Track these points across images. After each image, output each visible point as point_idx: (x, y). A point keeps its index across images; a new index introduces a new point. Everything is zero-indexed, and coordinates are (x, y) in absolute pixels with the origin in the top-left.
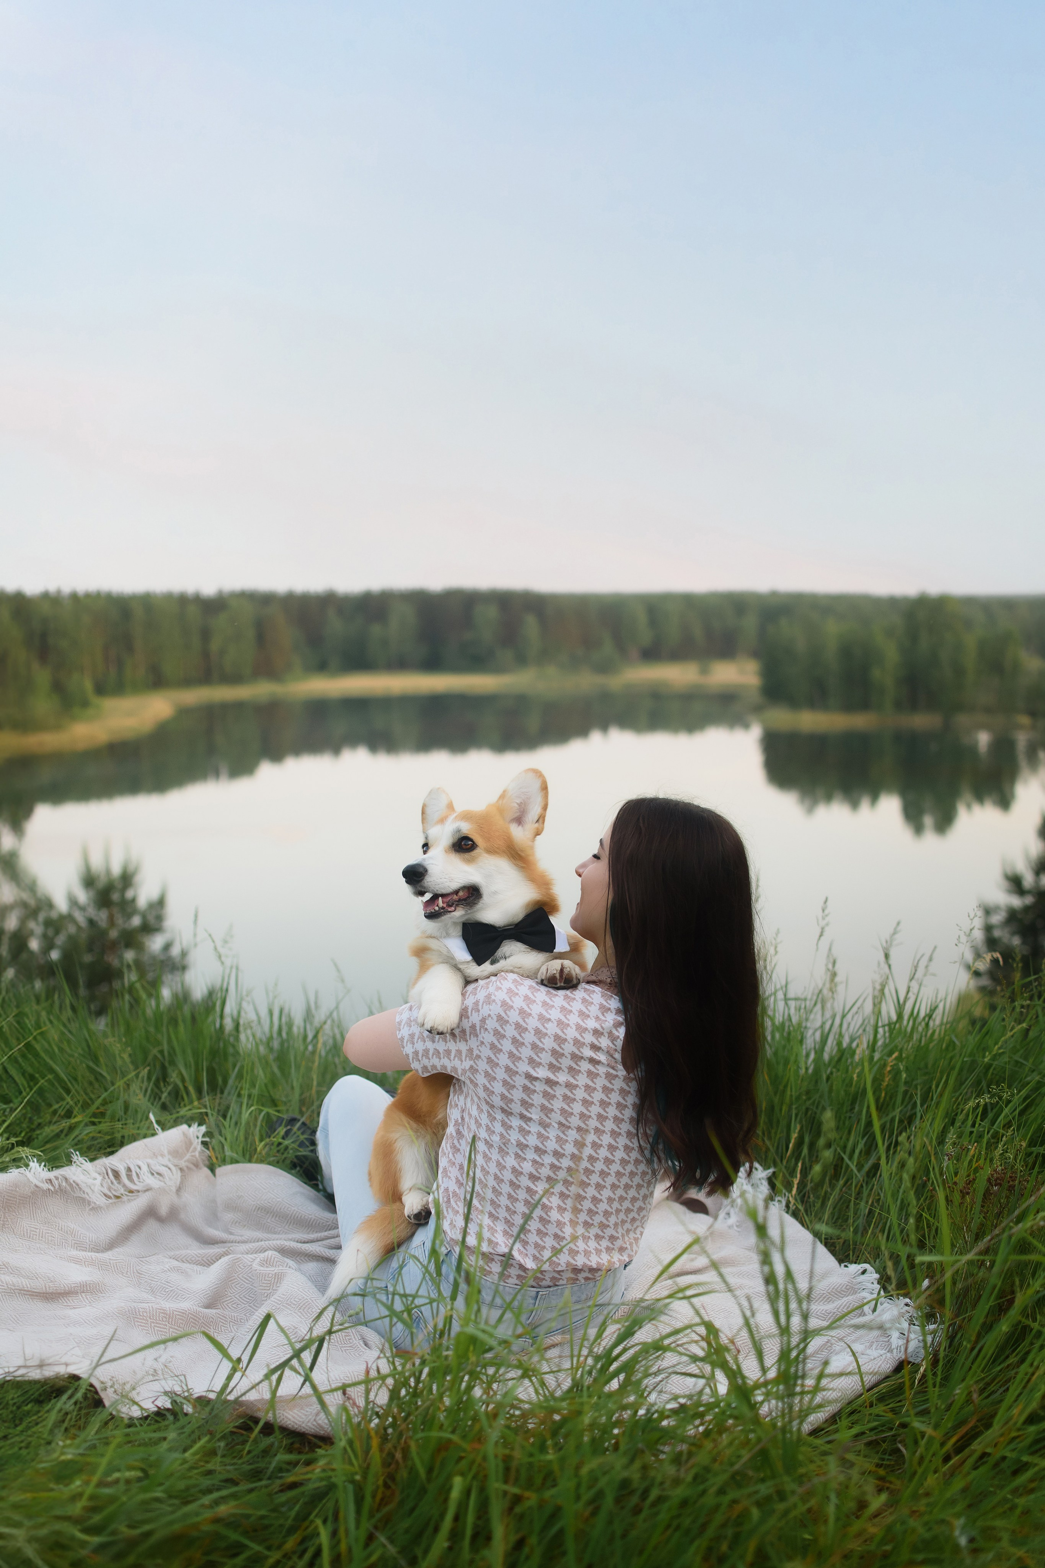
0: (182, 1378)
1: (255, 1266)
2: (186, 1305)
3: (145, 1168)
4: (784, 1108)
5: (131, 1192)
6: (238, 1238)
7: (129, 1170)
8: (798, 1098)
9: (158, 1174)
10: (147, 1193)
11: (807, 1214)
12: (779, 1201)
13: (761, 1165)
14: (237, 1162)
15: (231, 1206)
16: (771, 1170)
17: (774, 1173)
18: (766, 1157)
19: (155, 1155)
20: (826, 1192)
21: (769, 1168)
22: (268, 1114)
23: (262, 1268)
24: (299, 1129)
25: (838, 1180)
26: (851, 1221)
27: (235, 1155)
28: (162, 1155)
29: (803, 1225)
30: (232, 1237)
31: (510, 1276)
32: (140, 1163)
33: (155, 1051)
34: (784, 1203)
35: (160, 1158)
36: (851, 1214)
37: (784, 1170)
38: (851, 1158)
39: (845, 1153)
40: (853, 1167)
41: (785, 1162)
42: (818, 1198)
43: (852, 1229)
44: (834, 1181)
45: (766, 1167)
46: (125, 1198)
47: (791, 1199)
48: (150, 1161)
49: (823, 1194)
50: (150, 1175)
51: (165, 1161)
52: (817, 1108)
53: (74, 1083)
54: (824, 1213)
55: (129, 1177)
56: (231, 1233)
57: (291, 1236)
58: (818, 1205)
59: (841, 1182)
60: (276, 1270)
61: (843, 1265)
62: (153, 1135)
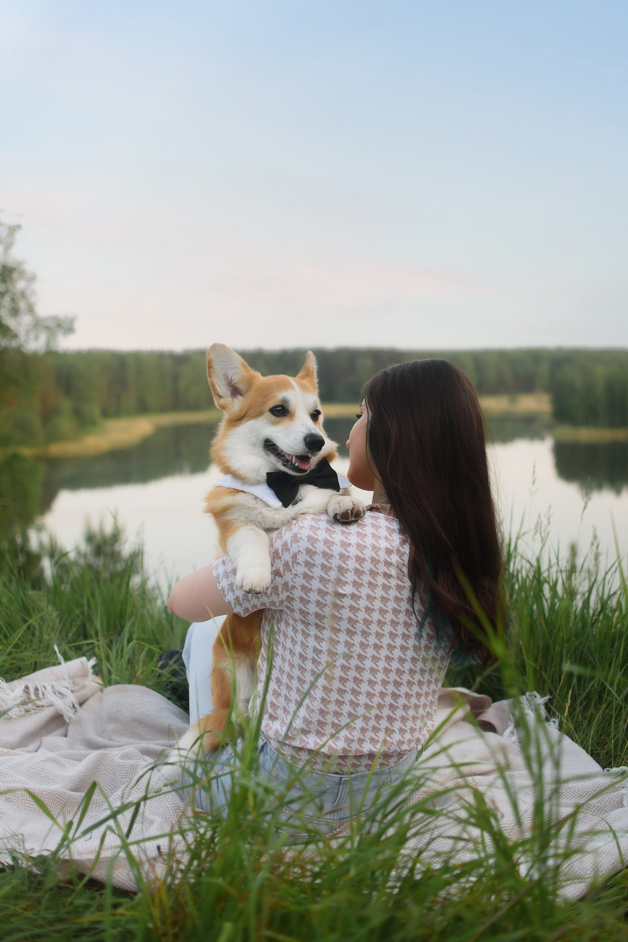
0: (20, 837)
1: (117, 759)
2: (56, 787)
3: (49, 688)
4: (557, 648)
5: (38, 707)
6: (116, 743)
7: (37, 689)
8: (569, 640)
9: (59, 693)
10: (50, 708)
11: (576, 732)
12: (554, 722)
13: (539, 693)
14: (119, 683)
15: (112, 719)
16: (547, 697)
17: (550, 700)
18: (543, 687)
19: (58, 679)
20: (592, 714)
21: (545, 696)
22: (150, 649)
23: (121, 761)
24: (175, 663)
25: (601, 705)
26: (612, 735)
27: (117, 678)
28: (64, 679)
29: (573, 740)
30: (111, 743)
31: (316, 763)
32: (46, 684)
33: (77, 611)
34: (557, 723)
35: (62, 681)
36: (612, 730)
37: (557, 697)
38: (611, 685)
39: (606, 681)
40: (614, 692)
41: (558, 691)
42: (585, 718)
43: (613, 742)
44: (599, 706)
45: (543, 695)
46: (33, 711)
47: (563, 720)
48: (54, 683)
49: (589, 714)
50: (53, 694)
51: (66, 684)
52: (584, 647)
53: (10, 629)
54: (590, 730)
55: (37, 695)
56: (112, 740)
57: (159, 742)
58: (585, 724)
59: (604, 706)
60: (132, 762)
61: (605, 769)
62: (60, 664)
